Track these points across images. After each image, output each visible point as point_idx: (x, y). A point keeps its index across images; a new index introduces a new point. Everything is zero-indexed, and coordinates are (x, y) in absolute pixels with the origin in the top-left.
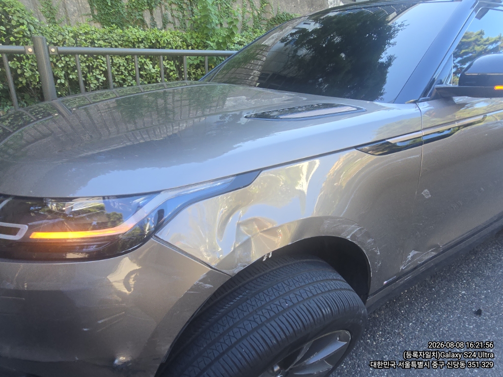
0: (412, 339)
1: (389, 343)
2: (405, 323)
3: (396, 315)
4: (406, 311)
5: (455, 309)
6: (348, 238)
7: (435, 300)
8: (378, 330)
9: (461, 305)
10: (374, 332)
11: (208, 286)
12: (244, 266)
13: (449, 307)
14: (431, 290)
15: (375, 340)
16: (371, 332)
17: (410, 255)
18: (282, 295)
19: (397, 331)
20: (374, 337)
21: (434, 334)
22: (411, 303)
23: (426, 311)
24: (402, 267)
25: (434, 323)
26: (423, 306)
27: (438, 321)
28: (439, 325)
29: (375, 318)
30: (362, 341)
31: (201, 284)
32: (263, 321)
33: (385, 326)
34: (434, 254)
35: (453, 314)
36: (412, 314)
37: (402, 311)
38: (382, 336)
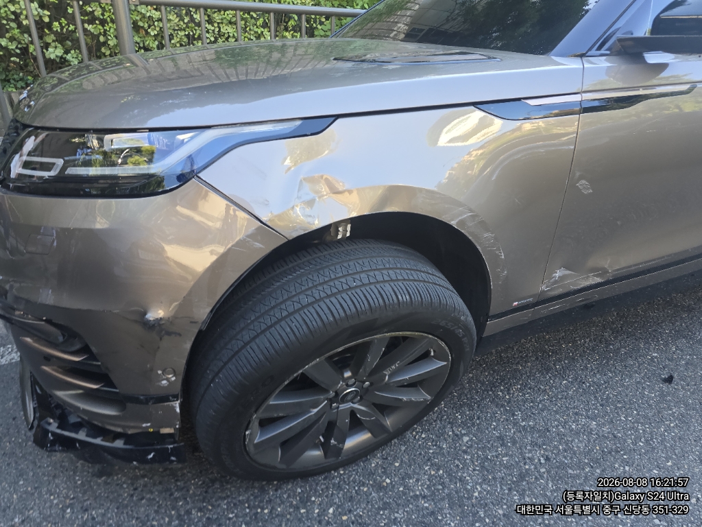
0: (562, 398)
1: (527, 399)
2: (556, 381)
3: (548, 370)
4: (563, 367)
5: (636, 372)
6: (453, 223)
7: (608, 360)
8: (517, 383)
9: (647, 368)
10: (511, 384)
11: (258, 245)
12: (304, 230)
13: (628, 369)
14: (607, 347)
15: (509, 394)
16: (506, 384)
17: (556, 273)
18: (351, 274)
19: (542, 387)
20: (509, 390)
21: (595, 397)
22: (573, 359)
23: (592, 370)
24: (544, 288)
25: (599, 385)
26: (589, 364)
27: (605, 383)
28: (606, 388)
29: (516, 370)
30: (491, 393)
31: (248, 241)
32: (322, 296)
33: (527, 381)
34: (599, 280)
35: (631, 377)
36: (570, 371)
37: (558, 367)
38: (521, 390)
